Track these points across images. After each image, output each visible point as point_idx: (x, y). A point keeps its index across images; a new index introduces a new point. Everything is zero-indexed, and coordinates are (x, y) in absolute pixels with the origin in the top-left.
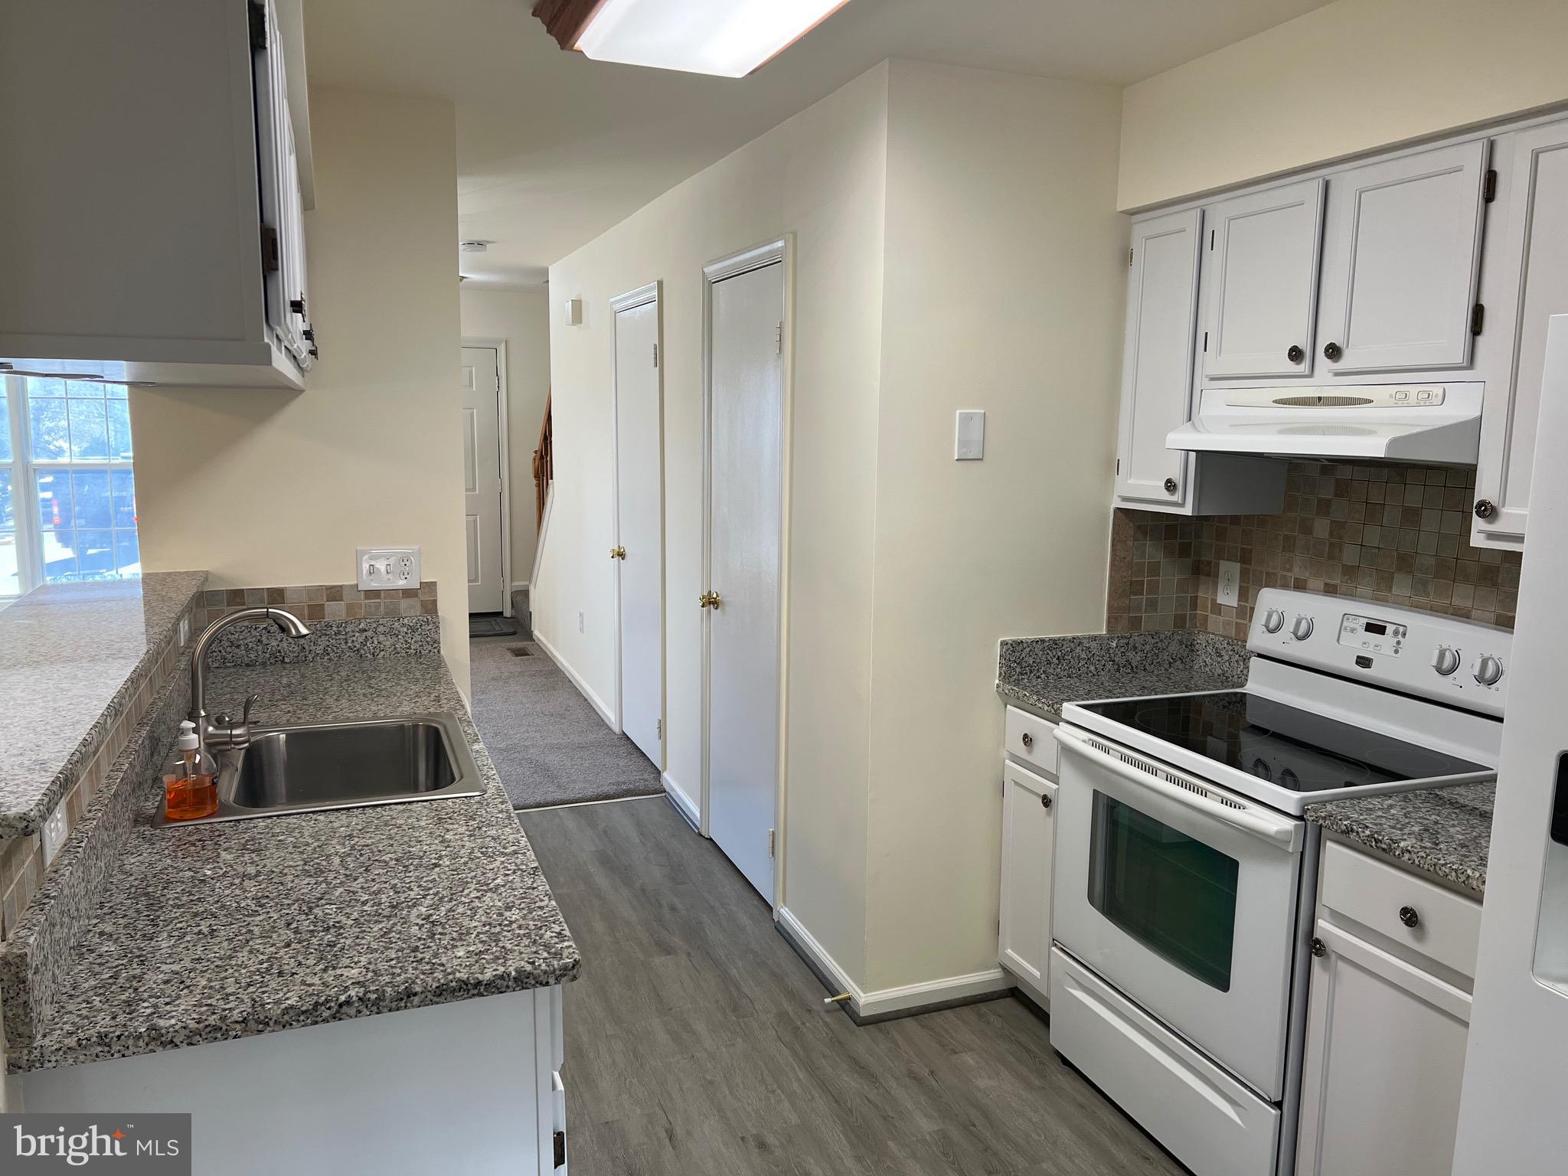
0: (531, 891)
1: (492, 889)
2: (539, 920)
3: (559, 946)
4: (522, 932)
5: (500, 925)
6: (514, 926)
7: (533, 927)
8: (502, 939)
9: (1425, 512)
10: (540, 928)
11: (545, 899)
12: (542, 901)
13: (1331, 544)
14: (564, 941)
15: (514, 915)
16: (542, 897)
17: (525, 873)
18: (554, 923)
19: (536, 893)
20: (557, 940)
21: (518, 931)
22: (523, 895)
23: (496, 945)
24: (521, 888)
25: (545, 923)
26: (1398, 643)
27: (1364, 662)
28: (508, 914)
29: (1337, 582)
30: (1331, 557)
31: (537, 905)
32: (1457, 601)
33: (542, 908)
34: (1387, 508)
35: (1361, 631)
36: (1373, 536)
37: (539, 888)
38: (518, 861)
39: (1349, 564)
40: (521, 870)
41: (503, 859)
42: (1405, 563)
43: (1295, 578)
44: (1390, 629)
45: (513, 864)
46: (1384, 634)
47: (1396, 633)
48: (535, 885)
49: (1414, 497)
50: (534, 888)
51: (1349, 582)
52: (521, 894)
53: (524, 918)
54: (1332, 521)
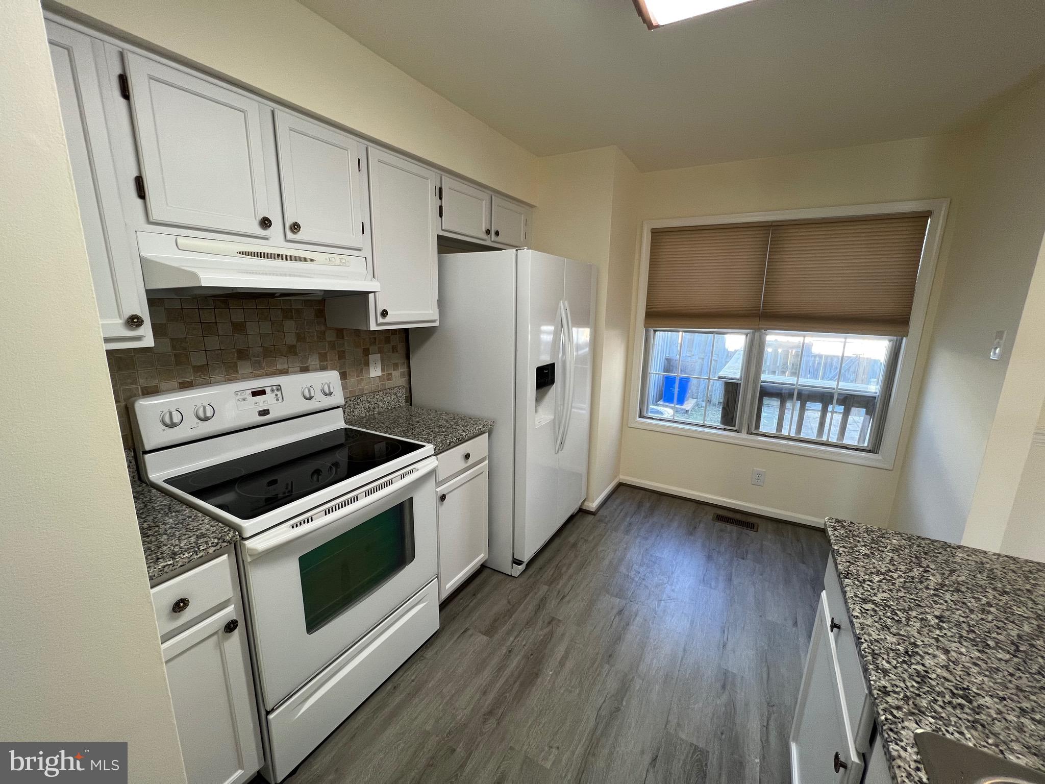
0: (851, 561)
1: (882, 575)
2: (847, 541)
3: (836, 525)
4: (858, 539)
5: (872, 547)
6: (863, 544)
7: (851, 538)
8: (870, 540)
9: (248, 324)
10: (846, 537)
11: (842, 552)
12: (844, 551)
13: (175, 355)
14: (833, 526)
15: (864, 550)
16: (844, 554)
17: (856, 577)
18: (837, 536)
19: (847, 558)
20: (837, 527)
21: (860, 540)
22: (857, 560)
23: (873, 537)
24: (858, 566)
25: (842, 538)
26: (276, 395)
27: (264, 413)
28: (868, 552)
29: (192, 378)
30: (178, 363)
31: (847, 550)
32: (279, 367)
33: (844, 547)
34: (219, 326)
35: (250, 398)
36: (213, 343)
37: (845, 561)
38: (861, 590)
39: (199, 364)
40: (858, 581)
41: (875, 598)
42: (243, 355)
43: (141, 388)
44: (268, 390)
45: (866, 589)
46: (266, 394)
47: (272, 391)
48: (848, 564)
49: (237, 315)
50: (849, 562)
51: (202, 376)
52: (858, 561)
53: (856, 546)
54: (172, 339)
